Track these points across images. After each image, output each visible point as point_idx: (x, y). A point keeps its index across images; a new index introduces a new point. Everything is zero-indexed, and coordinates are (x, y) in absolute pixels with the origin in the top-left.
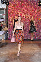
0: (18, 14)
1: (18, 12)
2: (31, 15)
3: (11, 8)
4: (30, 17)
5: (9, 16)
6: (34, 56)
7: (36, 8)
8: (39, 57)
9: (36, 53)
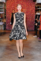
0: (15, 8)
1: (15, 7)
2: (26, 10)
3: (9, 3)
4: (25, 11)
5: (7, 10)
6: (32, 43)
7: (30, 4)
8: (36, 44)
9: (33, 41)
